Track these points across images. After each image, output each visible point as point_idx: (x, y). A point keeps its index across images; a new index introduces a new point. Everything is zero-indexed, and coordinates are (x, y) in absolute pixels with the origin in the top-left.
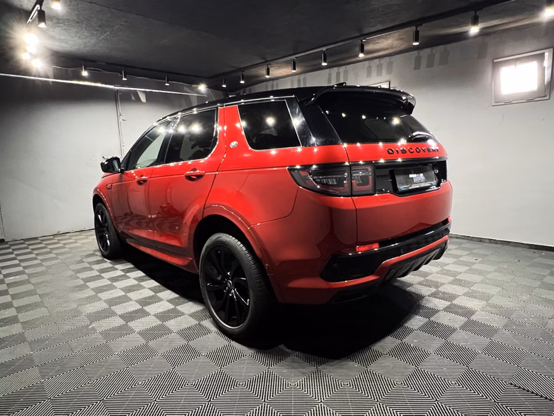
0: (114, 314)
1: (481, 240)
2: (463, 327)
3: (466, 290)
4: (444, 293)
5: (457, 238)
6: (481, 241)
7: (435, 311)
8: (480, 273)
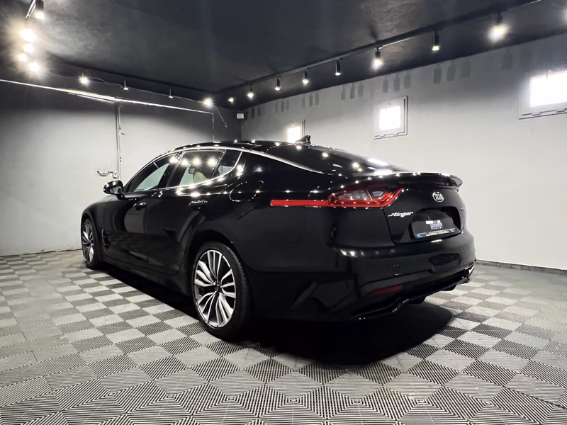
0: (92, 326)
1: (511, 266)
2: (496, 347)
3: (497, 312)
4: (471, 314)
5: (485, 264)
6: (511, 268)
7: (462, 332)
8: (512, 296)
